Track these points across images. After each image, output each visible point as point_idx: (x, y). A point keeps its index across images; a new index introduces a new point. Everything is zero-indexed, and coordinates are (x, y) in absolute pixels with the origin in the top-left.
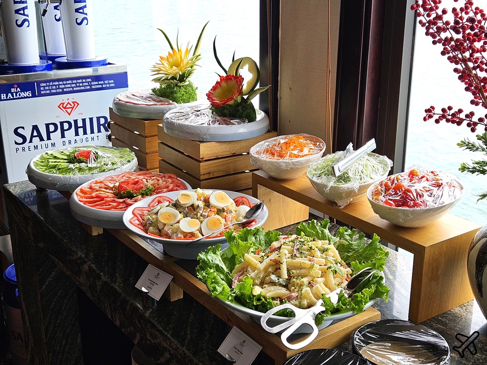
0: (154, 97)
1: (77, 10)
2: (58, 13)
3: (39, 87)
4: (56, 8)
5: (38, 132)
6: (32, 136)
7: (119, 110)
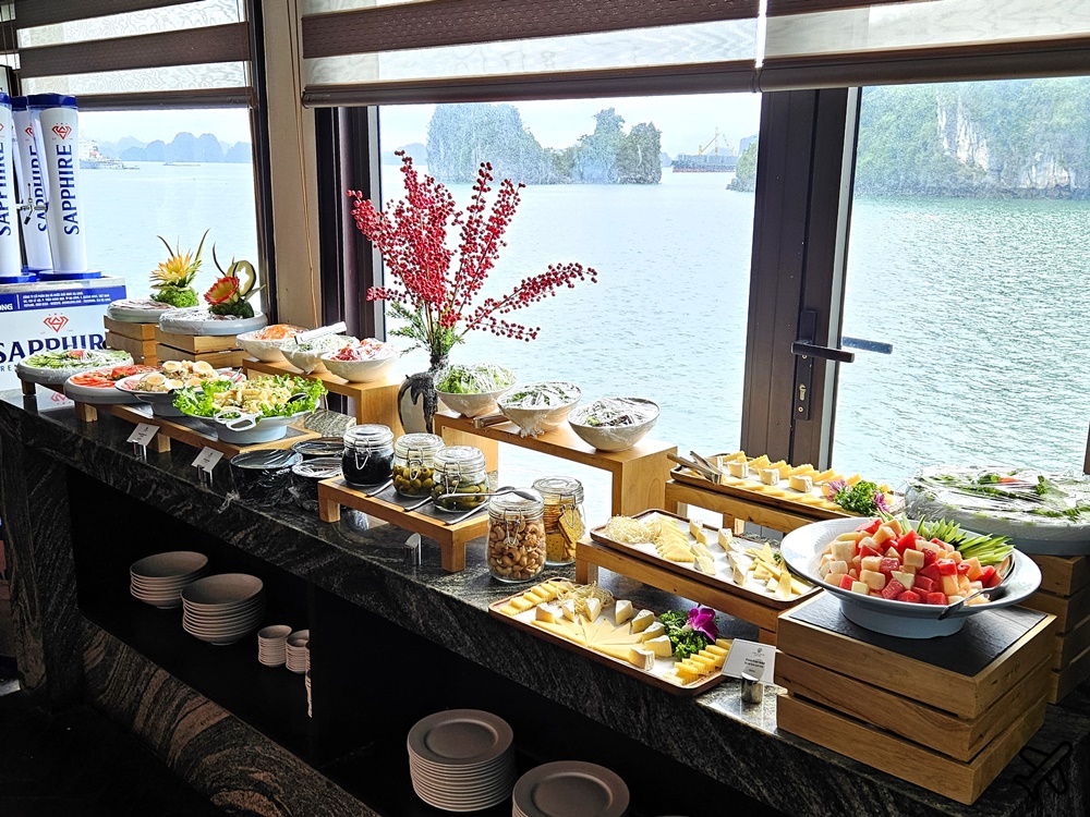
0: (153, 302)
1: (66, 218)
2: (43, 222)
3: (21, 300)
4: (39, 216)
5: (20, 349)
6: (13, 354)
7: (113, 315)
